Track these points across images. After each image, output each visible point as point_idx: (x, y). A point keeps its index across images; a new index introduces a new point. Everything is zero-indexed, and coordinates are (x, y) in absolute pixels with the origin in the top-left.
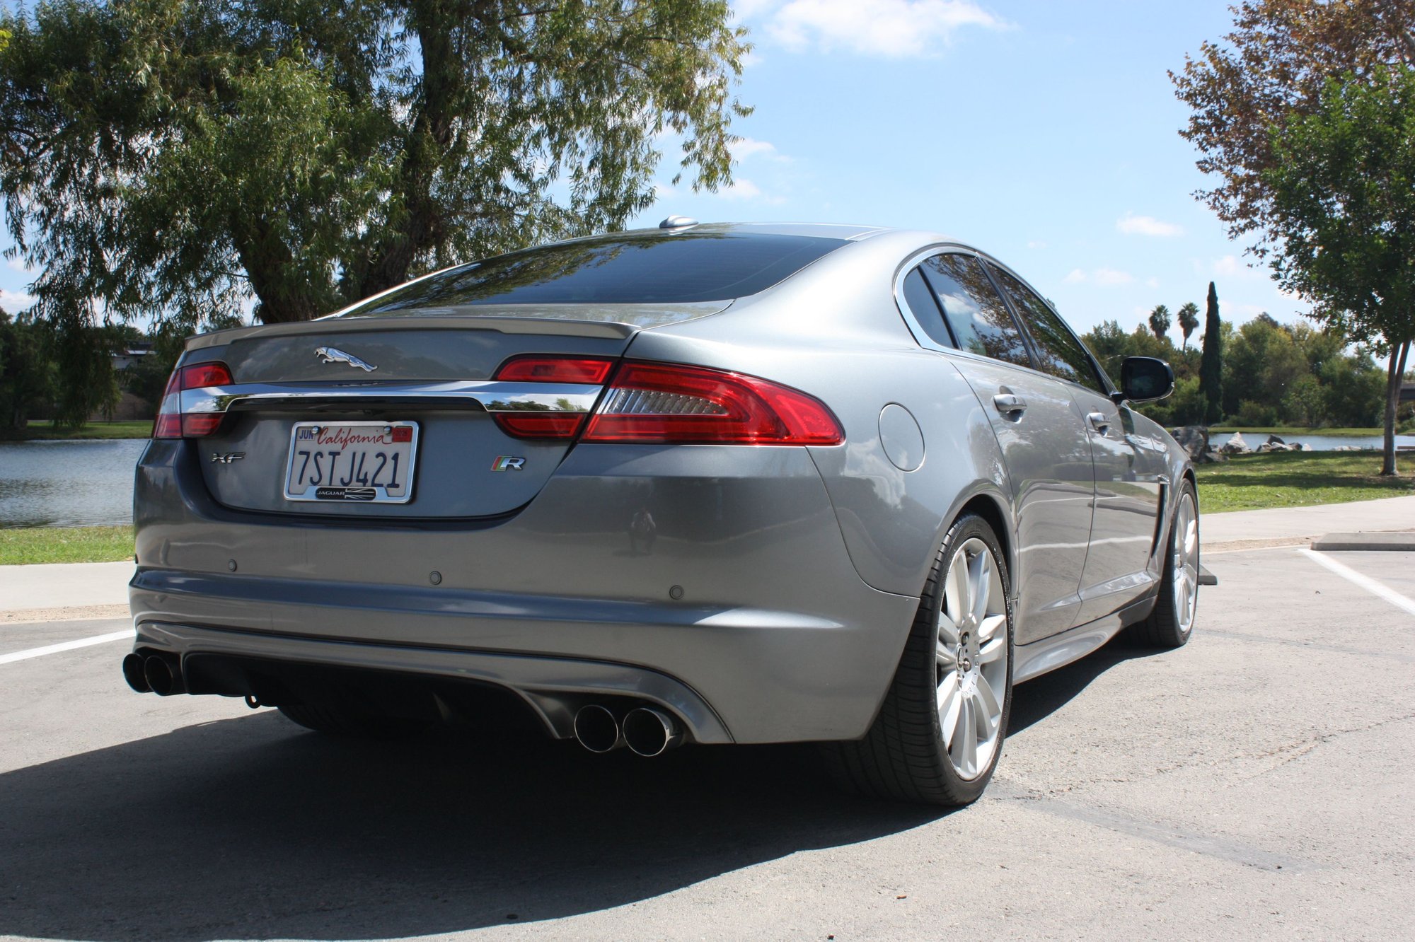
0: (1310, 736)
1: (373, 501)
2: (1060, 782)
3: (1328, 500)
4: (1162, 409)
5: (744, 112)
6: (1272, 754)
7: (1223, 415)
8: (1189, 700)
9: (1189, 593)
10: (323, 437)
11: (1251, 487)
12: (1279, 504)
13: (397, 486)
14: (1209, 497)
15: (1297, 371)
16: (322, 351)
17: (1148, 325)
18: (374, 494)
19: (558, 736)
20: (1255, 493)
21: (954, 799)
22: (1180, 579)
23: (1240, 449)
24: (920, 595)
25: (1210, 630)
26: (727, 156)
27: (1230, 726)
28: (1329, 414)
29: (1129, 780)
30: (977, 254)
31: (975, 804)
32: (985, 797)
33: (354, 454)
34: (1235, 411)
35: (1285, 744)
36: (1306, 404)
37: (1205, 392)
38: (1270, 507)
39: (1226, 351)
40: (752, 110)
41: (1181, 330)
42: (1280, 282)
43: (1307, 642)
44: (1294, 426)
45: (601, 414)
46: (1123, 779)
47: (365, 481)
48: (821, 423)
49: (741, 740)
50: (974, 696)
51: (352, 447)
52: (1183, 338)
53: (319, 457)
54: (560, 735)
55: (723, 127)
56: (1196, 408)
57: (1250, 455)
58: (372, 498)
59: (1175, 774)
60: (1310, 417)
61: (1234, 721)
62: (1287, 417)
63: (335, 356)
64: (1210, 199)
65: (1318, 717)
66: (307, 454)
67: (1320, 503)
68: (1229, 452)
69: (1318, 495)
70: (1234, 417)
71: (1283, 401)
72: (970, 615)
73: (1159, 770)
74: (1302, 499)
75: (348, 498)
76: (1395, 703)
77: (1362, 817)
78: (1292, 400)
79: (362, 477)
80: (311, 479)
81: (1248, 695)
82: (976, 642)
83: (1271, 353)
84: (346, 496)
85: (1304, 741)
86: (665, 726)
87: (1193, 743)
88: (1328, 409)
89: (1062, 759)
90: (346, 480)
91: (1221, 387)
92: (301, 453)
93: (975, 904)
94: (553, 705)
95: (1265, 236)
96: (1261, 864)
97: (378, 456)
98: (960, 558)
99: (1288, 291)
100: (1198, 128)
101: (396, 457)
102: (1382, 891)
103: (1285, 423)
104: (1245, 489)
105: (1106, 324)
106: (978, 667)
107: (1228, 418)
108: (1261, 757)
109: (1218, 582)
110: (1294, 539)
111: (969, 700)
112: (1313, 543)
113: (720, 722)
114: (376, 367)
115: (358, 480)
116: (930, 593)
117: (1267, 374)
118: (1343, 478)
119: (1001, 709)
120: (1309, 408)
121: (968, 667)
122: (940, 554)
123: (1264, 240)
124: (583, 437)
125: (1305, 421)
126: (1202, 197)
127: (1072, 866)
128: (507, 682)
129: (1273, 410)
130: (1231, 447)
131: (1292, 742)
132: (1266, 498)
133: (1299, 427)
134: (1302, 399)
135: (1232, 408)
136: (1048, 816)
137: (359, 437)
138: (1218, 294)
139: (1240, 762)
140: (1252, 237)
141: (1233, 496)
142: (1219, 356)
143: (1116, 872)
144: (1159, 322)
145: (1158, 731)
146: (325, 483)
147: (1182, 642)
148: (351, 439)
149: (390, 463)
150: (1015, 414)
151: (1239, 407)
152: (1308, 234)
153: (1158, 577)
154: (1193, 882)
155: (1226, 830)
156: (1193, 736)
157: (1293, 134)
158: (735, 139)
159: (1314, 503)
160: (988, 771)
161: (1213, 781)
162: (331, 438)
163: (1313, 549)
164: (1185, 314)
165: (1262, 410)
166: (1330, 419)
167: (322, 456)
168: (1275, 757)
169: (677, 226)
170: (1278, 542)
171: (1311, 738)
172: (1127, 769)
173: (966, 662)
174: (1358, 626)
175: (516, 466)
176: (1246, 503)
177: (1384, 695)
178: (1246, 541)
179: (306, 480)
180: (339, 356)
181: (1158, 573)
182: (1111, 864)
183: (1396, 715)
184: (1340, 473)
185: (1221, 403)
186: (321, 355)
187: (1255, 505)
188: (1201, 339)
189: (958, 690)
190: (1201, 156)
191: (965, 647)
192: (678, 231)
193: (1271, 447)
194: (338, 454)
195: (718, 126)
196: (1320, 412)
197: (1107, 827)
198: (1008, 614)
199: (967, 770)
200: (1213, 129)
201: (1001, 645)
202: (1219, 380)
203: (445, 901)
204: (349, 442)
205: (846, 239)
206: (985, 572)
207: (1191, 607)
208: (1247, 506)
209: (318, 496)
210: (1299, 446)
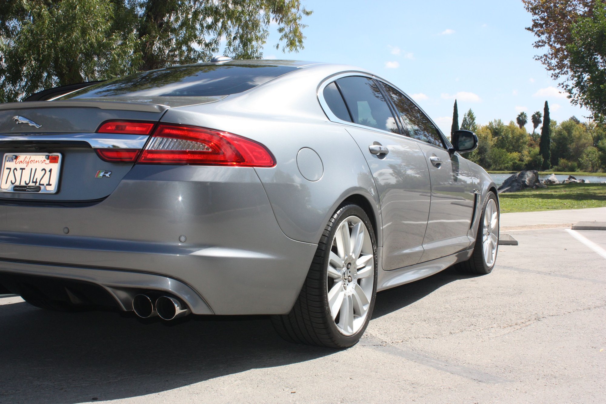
0: (533, 317)
1: (40, 192)
2: (399, 338)
3: (589, 206)
4: (521, 162)
5: (308, 14)
6: (511, 326)
7: (551, 165)
8: (480, 299)
9: (493, 248)
10: (18, 160)
11: (553, 200)
12: (564, 208)
13: (50, 185)
14: (531, 204)
15: (587, 145)
16: (16, 117)
17: (515, 121)
18: (40, 189)
19: (125, 310)
20: (554, 203)
21: (338, 345)
22: (487, 241)
23: (554, 182)
24: (318, 243)
25: (505, 267)
26: (301, 34)
27: (495, 312)
28: (602, 166)
29: (433, 338)
30: (374, 77)
31: (352, 348)
32: (358, 345)
33: (32, 169)
34: (557, 164)
35: (519, 322)
36: (591, 161)
37: (542, 155)
38: (560, 209)
39: (553, 134)
40: (311, 12)
41: (533, 124)
42: (571, 99)
43: (551, 273)
44: (585, 171)
45: (148, 150)
46: (431, 337)
47: (36, 182)
48: (263, 156)
49: (218, 312)
50: (353, 295)
51: (31, 166)
52: (533, 128)
53: (15, 170)
54: (126, 309)
55: (297, 21)
56: (537, 162)
57: (559, 184)
58: (39, 191)
59: (457, 335)
60: (593, 167)
61: (498, 310)
62: (581, 167)
63: (22, 120)
64: (543, 59)
65: (541, 308)
66: (10, 169)
67: (585, 208)
68: (549, 183)
69: (585, 204)
70: (556, 167)
71: (580, 159)
72: (351, 254)
73: (451, 333)
74: (577, 206)
75: (28, 191)
76: (581, 302)
77: (541, 357)
78: (584, 159)
79: (35, 180)
80: (11, 181)
81: (511, 297)
82: (355, 268)
83: (575, 135)
84: (27, 190)
85: (529, 320)
86: (176, 305)
87: (473, 320)
88: (602, 163)
89: (404, 327)
90: (27, 182)
91: (550, 152)
92: (7, 169)
93: (328, 396)
94: (123, 295)
95: (568, 78)
96: (480, 379)
97: (42, 170)
98: (343, 226)
99: (575, 104)
100: (536, 25)
101: (50, 171)
102: (535, 393)
103: (581, 169)
104: (550, 200)
105: (495, 121)
106: (356, 280)
107: (553, 167)
108: (505, 327)
109: (519, 244)
110: (566, 225)
111: (349, 296)
112: (573, 226)
113: (205, 303)
114: (41, 126)
115: (33, 182)
116: (324, 242)
117: (572, 147)
118: (599, 196)
119: (369, 301)
120: (592, 163)
121: (351, 280)
122: (331, 223)
123: (568, 80)
124: (139, 161)
125: (590, 169)
126: (539, 59)
127: (385, 379)
128: (99, 282)
129: (576, 164)
130: (550, 181)
131: (523, 321)
132: (559, 205)
133: (587, 172)
134: (589, 158)
135: (555, 162)
136: (385, 354)
137: (34, 160)
138: (549, 107)
139: (493, 330)
140: (563, 78)
141: (543, 204)
142: (549, 137)
143: (406, 382)
144: (522, 121)
145: (458, 314)
146: (17, 183)
147: (488, 272)
148: (31, 161)
149: (48, 173)
150: (382, 155)
151: (558, 162)
152: (586, 76)
153: (473, 240)
154: (442, 388)
155: (470, 362)
156: (475, 317)
157: (580, 27)
158: (304, 26)
159: (582, 208)
160: (360, 332)
161: (475, 339)
162: (21, 161)
163: (572, 229)
164: (535, 117)
165: (570, 164)
166: (603, 168)
167: (17, 170)
168: (512, 327)
169: (220, 61)
170: (557, 226)
171: (534, 319)
172: (435, 332)
173: (350, 278)
174: (579, 266)
175: (107, 175)
176: (548, 207)
177: (578, 298)
178: (542, 225)
179: (9, 182)
180: (25, 121)
181: (474, 237)
182: (405, 378)
183: (580, 308)
184: (599, 193)
185: (550, 160)
186: (16, 120)
187: (552, 208)
188: (541, 129)
189: (342, 290)
190: (537, 39)
191: (349, 270)
192: (220, 63)
193: (570, 181)
194: (24, 169)
195: (295, 20)
196: (597, 165)
197: (412, 360)
198: (374, 254)
199: (347, 331)
200: (544, 26)
201: (371, 270)
202: (549, 149)
203: (65, 391)
204: (30, 163)
205: (298, 67)
206: (360, 233)
207: (494, 255)
208: (548, 208)
209: (14, 190)
210: (583, 181)
